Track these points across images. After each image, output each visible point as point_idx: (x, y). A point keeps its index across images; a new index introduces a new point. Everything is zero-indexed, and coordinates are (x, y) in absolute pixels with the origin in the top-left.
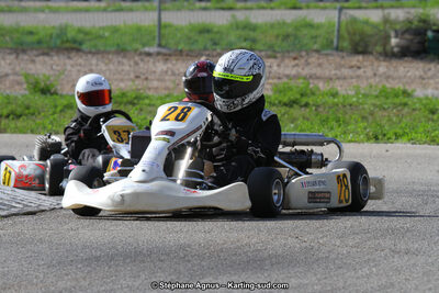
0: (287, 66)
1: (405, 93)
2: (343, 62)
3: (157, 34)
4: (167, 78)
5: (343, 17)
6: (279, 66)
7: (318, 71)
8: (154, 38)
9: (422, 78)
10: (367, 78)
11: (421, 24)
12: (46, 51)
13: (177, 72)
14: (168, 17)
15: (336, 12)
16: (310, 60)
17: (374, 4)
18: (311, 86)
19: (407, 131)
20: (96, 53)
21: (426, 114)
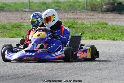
0: (70, 15)
1: (106, 24)
3: (28, 5)
6: (67, 15)
7: (80, 17)
9: (113, 19)
10: (96, 19)
11: (113, 1)
16: (78, 13)
18: (75, 22)
19: (102, 36)
20: (10, 11)
21: (112, 30)
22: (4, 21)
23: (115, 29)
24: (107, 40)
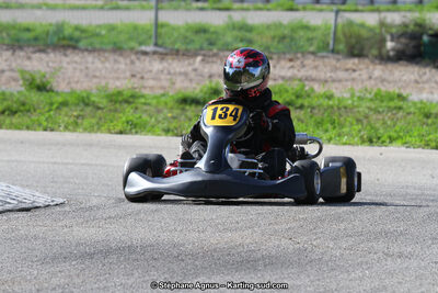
0: (283, 68)
1: (400, 97)
2: (338, 65)
3: (153, 32)
4: (163, 77)
5: (339, 20)
7: (314, 73)
8: (150, 38)
9: (417, 82)
11: (417, 29)
12: (42, 47)
13: (172, 71)
14: (165, 17)
15: (333, 15)
16: (306, 62)
17: (370, 7)
18: (307, 88)
19: (401, 134)
20: (92, 50)
21: (421, 117)
22: (77, 82)
23: (431, 114)
24: (419, 147)
